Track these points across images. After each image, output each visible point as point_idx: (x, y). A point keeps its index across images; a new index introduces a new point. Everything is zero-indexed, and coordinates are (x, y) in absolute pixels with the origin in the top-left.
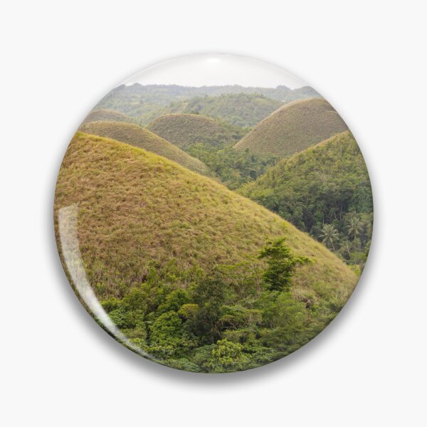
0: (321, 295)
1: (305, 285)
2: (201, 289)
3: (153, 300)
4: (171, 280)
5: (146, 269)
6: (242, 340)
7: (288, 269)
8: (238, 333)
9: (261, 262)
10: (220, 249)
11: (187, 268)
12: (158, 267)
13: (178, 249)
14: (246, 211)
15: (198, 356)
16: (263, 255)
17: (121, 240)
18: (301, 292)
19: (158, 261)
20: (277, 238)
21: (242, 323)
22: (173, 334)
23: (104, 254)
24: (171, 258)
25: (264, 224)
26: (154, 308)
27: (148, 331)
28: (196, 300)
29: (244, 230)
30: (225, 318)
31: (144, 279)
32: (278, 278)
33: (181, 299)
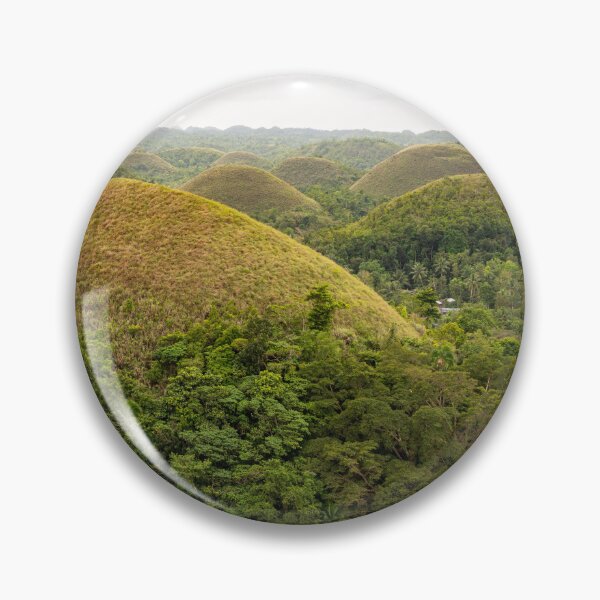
0: (361, 333)
1: (348, 325)
2: (250, 326)
3: (212, 334)
4: (228, 318)
5: (208, 307)
6: (284, 372)
7: (328, 312)
8: (280, 365)
9: (307, 303)
10: (272, 293)
11: (244, 306)
12: (219, 306)
13: (237, 290)
14: (302, 259)
15: (244, 385)
16: (309, 298)
17: (191, 282)
18: (343, 330)
19: (219, 301)
20: (322, 283)
21: (284, 357)
22: (225, 364)
23: (175, 294)
24: (232, 298)
25: (317, 270)
26: (212, 342)
27: (206, 361)
28: (246, 335)
29: (299, 275)
30: (270, 352)
31: (207, 316)
32: (321, 319)
33: (235, 334)
